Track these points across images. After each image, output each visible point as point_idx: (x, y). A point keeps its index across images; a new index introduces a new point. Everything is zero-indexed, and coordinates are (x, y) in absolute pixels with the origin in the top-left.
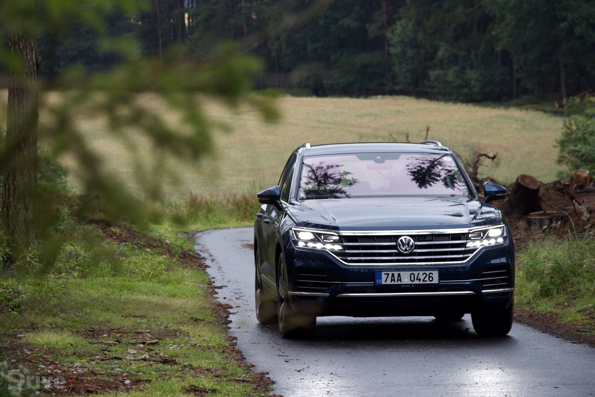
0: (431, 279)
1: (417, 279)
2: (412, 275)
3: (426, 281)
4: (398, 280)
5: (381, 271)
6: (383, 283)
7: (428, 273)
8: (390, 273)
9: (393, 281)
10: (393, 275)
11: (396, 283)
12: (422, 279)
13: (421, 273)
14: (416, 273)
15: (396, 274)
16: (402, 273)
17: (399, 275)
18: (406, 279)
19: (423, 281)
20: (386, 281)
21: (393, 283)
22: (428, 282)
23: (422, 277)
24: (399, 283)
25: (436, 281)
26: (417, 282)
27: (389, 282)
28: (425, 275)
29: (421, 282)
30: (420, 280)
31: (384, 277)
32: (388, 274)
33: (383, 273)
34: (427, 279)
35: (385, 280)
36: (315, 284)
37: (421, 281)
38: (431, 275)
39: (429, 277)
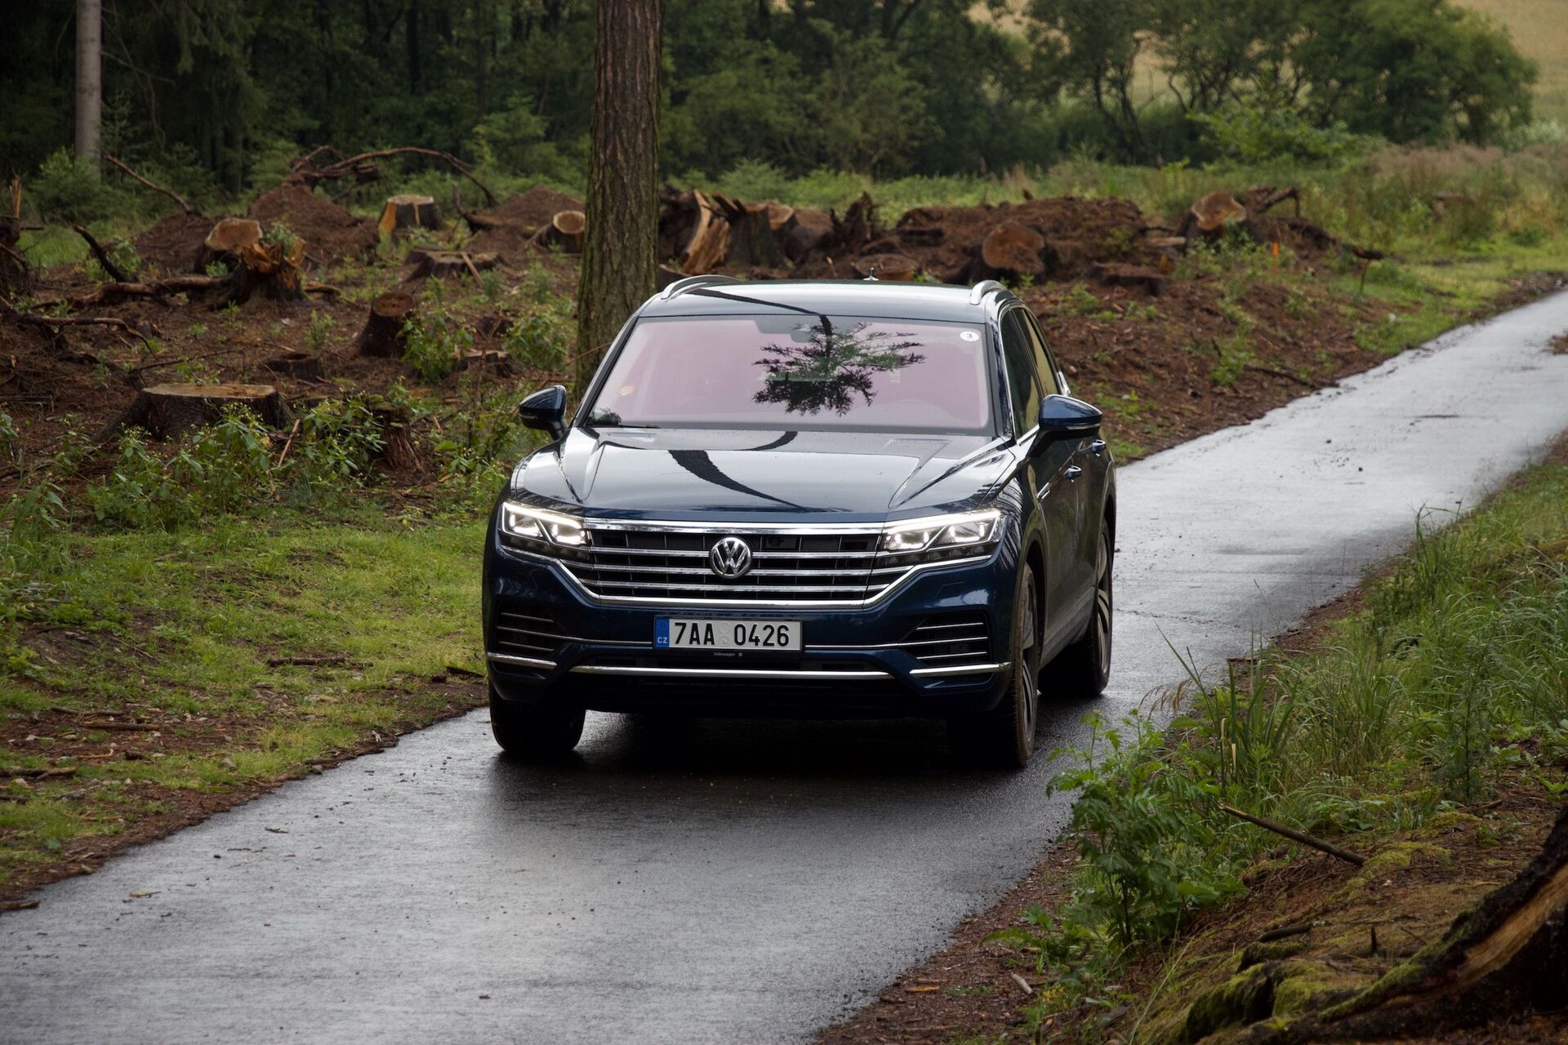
0: (783, 640)
1: (751, 640)
2: (740, 630)
3: (772, 645)
4: (706, 640)
5: (668, 618)
6: (672, 645)
7: (776, 625)
8: (689, 623)
9: (695, 643)
10: (695, 627)
11: (702, 646)
12: (762, 639)
13: (761, 625)
14: (748, 625)
15: (702, 625)
16: (716, 625)
17: (709, 628)
18: (724, 636)
19: (765, 643)
20: (677, 642)
21: (695, 645)
22: (777, 647)
23: (761, 634)
24: (709, 646)
25: (794, 645)
26: (749, 646)
27: (685, 644)
28: (769, 631)
29: (761, 647)
30: (757, 641)
31: (674, 631)
32: (684, 625)
33: (672, 622)
34: (774, 639)
35: (677, 637)
36: (532, 640)
37: (761, 643)
38: (783, 631)
39: (780, 635)
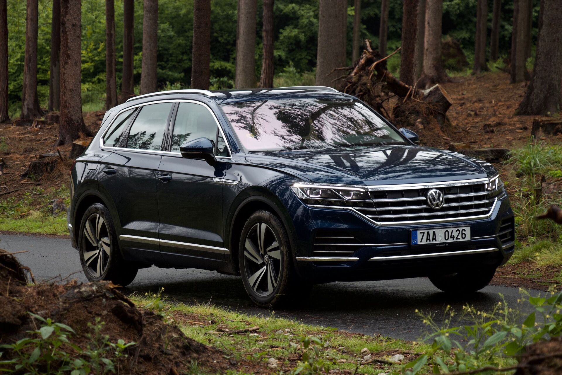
0: (464, 236)
1: (451, 237)
2: (447, 233)
3: (459, 239)
4: (433, 239)
5: (417, 230)
6: (419, 243)
7: (461, 229)
8: (426, 232)
9: (428, 241)
10: (428, 233)
11: (431, 242)
12: (455, 237)
13: (455, 229)
14: (450, 230)
15: (431, 232)
16: (437, 231)
17: (434, 233)
18: (441, 237)
19: (457, 239)
20: (421, 241)
21: (428, 242)
22: (461, 240)
23: (455, 234)
24: (434, 242)
25: (468, 238)
26: (451, 240)
27: (424, 242)
28: (458, 232)
29: (455, 240)
30: (453, 237)
31: (419, 236)
32: (424, 233)
33: (419, 232)
34: (460, 237)
35: (421, 239)
37: (455, 239)
38: (463, 232)
39: (462, 234)
